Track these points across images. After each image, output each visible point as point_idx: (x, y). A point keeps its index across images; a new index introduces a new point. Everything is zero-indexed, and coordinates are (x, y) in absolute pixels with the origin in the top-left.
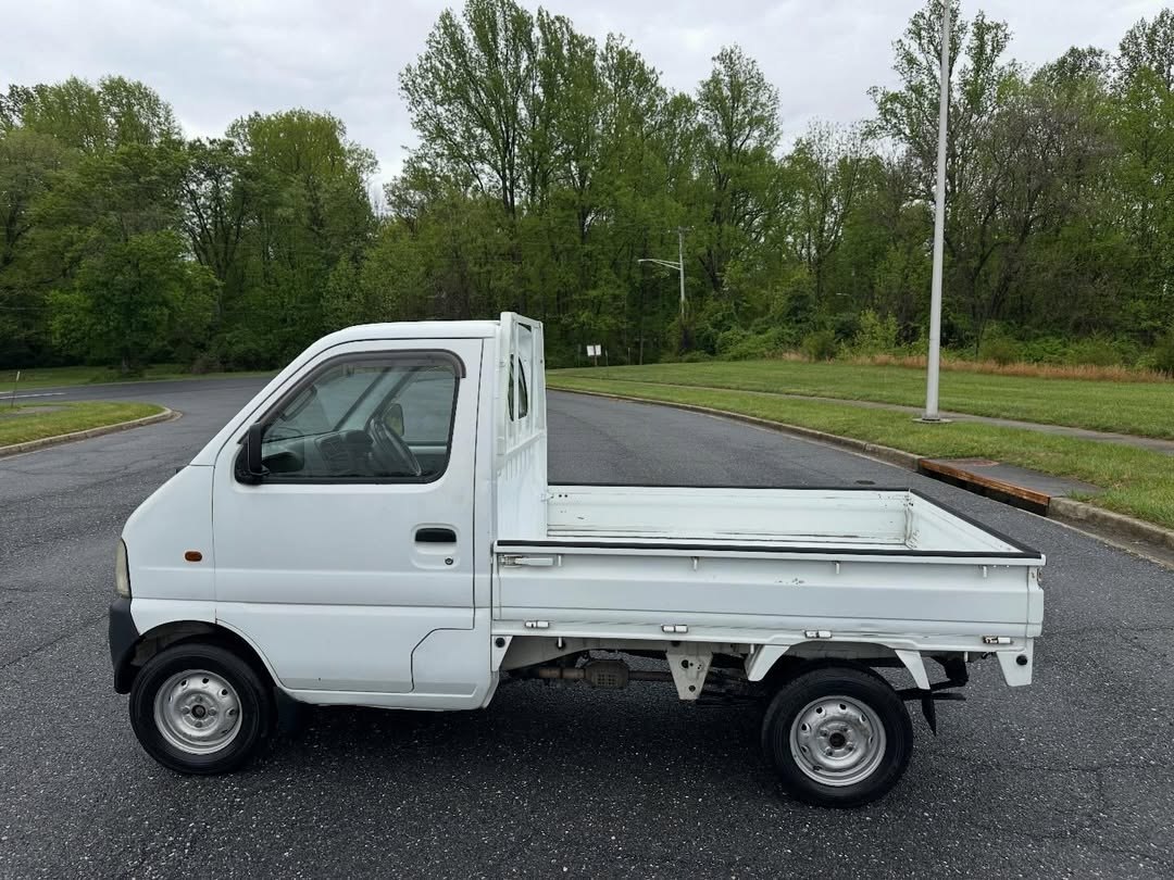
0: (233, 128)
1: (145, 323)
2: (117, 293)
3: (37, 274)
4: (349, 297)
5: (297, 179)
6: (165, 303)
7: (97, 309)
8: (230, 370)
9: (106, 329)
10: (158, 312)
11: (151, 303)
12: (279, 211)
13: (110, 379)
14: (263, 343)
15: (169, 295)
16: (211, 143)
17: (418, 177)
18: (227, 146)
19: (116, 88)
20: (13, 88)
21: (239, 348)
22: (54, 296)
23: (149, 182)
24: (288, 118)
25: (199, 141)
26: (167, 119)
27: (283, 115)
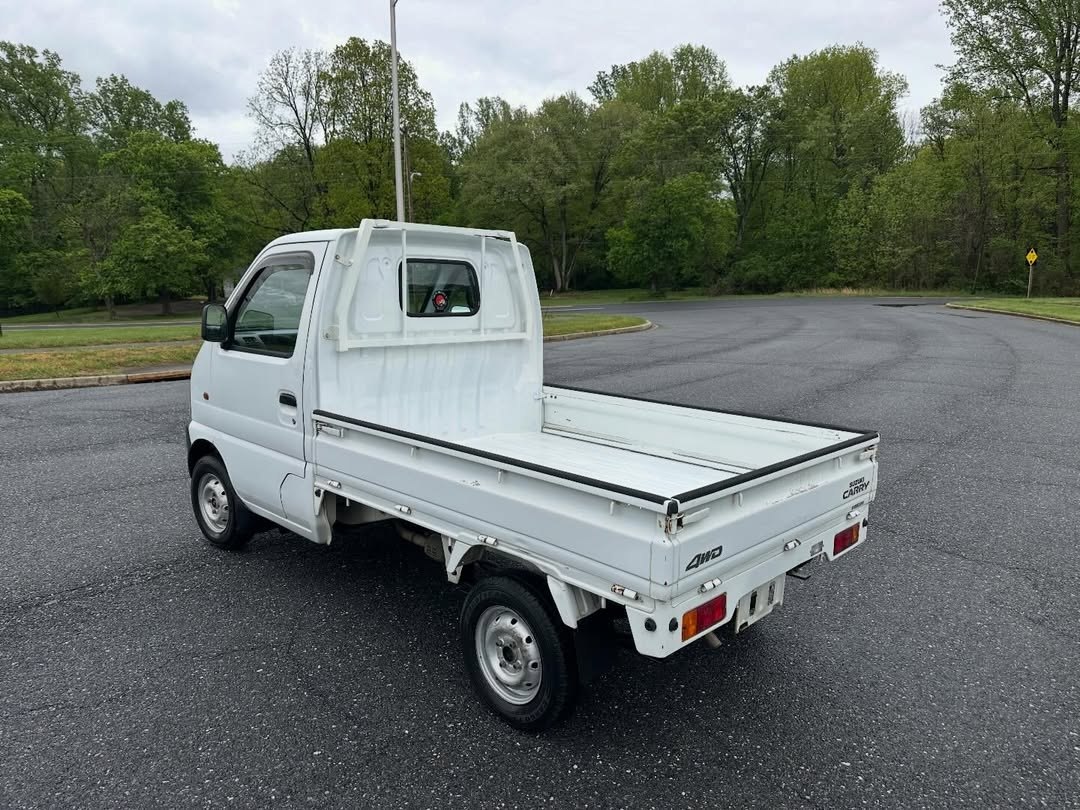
0: (773, 72)
1: (670, 253)
2: (651, 228)
3: (611, 216)
4: (856, 223)
5: (823, 113)
6: (687, 236)
7: (637, 243)
8: (741, 293)
9: (641, 259)
10: (680, 244)
11: (677, 236)
12: (801, 145)
13: (643, 298)
14: (772, 268)
15: (691, 228)
16: (750, 90)
17: (958, 94)
18: (763, 91)
19: (685, 54)
20: (614, 68)
21: (751, 274)
22: (612, 233)
23: (693, 132)
24: (823, 56)
25: (740, 89)
26: (721, 74)
27: (818, 54)
